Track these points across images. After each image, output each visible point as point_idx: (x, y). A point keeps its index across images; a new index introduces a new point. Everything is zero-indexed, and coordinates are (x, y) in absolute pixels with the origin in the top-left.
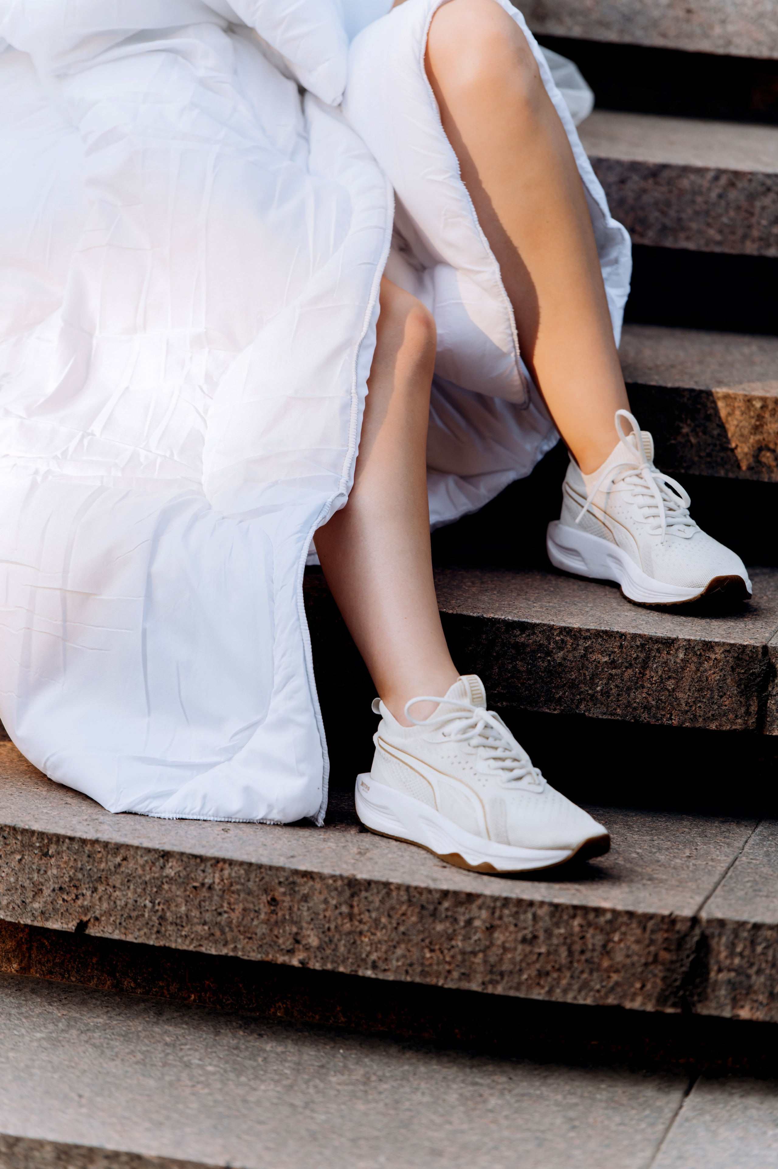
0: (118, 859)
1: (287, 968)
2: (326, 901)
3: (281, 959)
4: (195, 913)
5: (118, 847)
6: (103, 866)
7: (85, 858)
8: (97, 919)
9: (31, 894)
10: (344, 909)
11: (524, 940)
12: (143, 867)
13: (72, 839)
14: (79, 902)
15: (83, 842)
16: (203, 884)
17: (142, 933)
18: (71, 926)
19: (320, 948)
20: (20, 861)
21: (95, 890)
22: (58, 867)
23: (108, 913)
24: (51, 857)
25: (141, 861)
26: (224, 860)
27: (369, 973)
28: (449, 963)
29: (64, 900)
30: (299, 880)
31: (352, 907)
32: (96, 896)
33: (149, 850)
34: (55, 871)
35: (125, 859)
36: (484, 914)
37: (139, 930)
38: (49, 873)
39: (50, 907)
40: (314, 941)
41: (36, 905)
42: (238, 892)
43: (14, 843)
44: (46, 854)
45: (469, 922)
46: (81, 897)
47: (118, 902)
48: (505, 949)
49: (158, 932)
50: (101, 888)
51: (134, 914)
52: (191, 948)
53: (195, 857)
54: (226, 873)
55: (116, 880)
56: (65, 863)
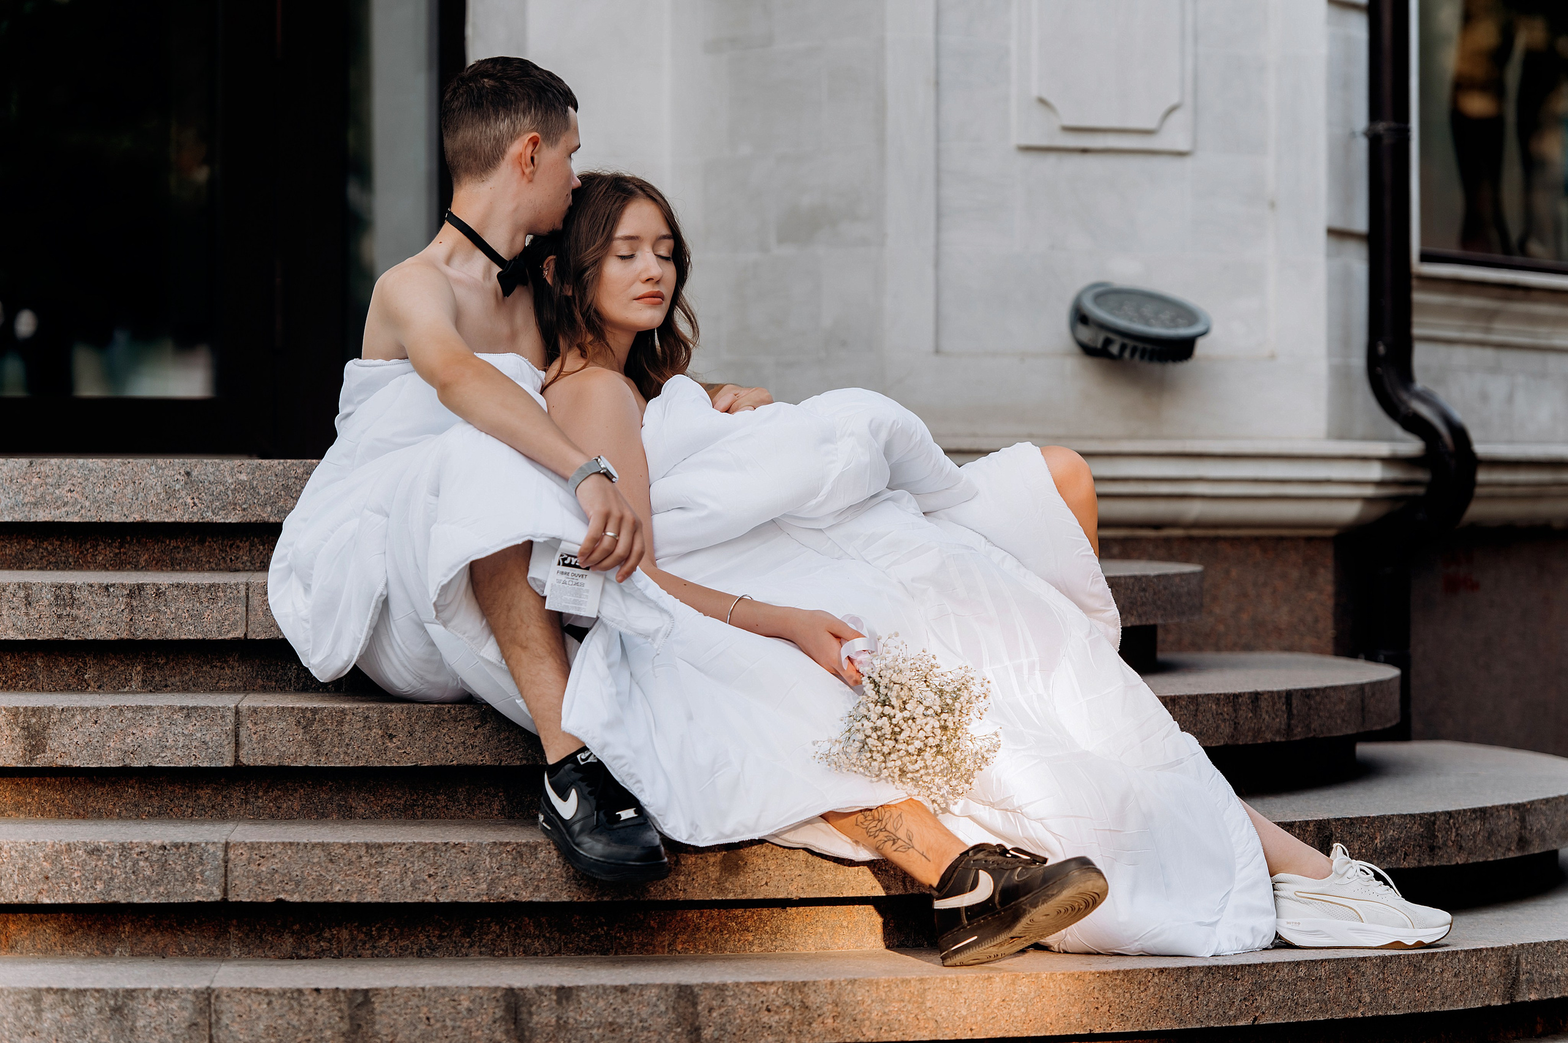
0: (1275, 972)
1: (1356, 1019)
2: (1373, 974)
3: (1353, 1015)
4: (1313, 996)
5: (1274, 964)
6: (1266, 979)
7: (1257, 976)
8: (1263, 1013)
9: (1228, 1006)
10: (1381, 976)
11: (1456, 975)
12: (1287, 974)
13: (1249, 966)
14: (1254, 1005)
15: (1256, 966)
16: (1316, 978)
17: (1287, 1016)
18: (1250, 1022)
19: (1371, 1003)
20: (1222, 986)
21: (1263, 995)
22: (1243, 985)
23: (1268, 1008)
24: (1239, 980)
25: (1286, 971)
26: (1326, 960)
27: (1393, 1013)
28: (1426, 997)
29: (1246, 1005)
30: (1361, 964)
31: (1384, 974)
32: (1263, 999)
33: (1289, 963)
34: (1241, 989)
35: (1278, 971)
36: (1440, 964)
37: (1285, 1014)
38: (1238, 990)
39: (1238, 1012)
40: (1368, 999)
41: (1231, 1013)
42: (1333, 978)
43: (1218, 976)
44: (1236, 979)
45: (1433, 970)
46: (1255, 1001)
47: (1275, 1000)
48: (1448, 982)
49: (1295, 1013)
50: (1265, 993)
51: (1282, 1005)
52: (1311, 1019)
53: (1312, 961)
54: (1327, 967)
55: (1274, 986)
56: (1247, 982)
